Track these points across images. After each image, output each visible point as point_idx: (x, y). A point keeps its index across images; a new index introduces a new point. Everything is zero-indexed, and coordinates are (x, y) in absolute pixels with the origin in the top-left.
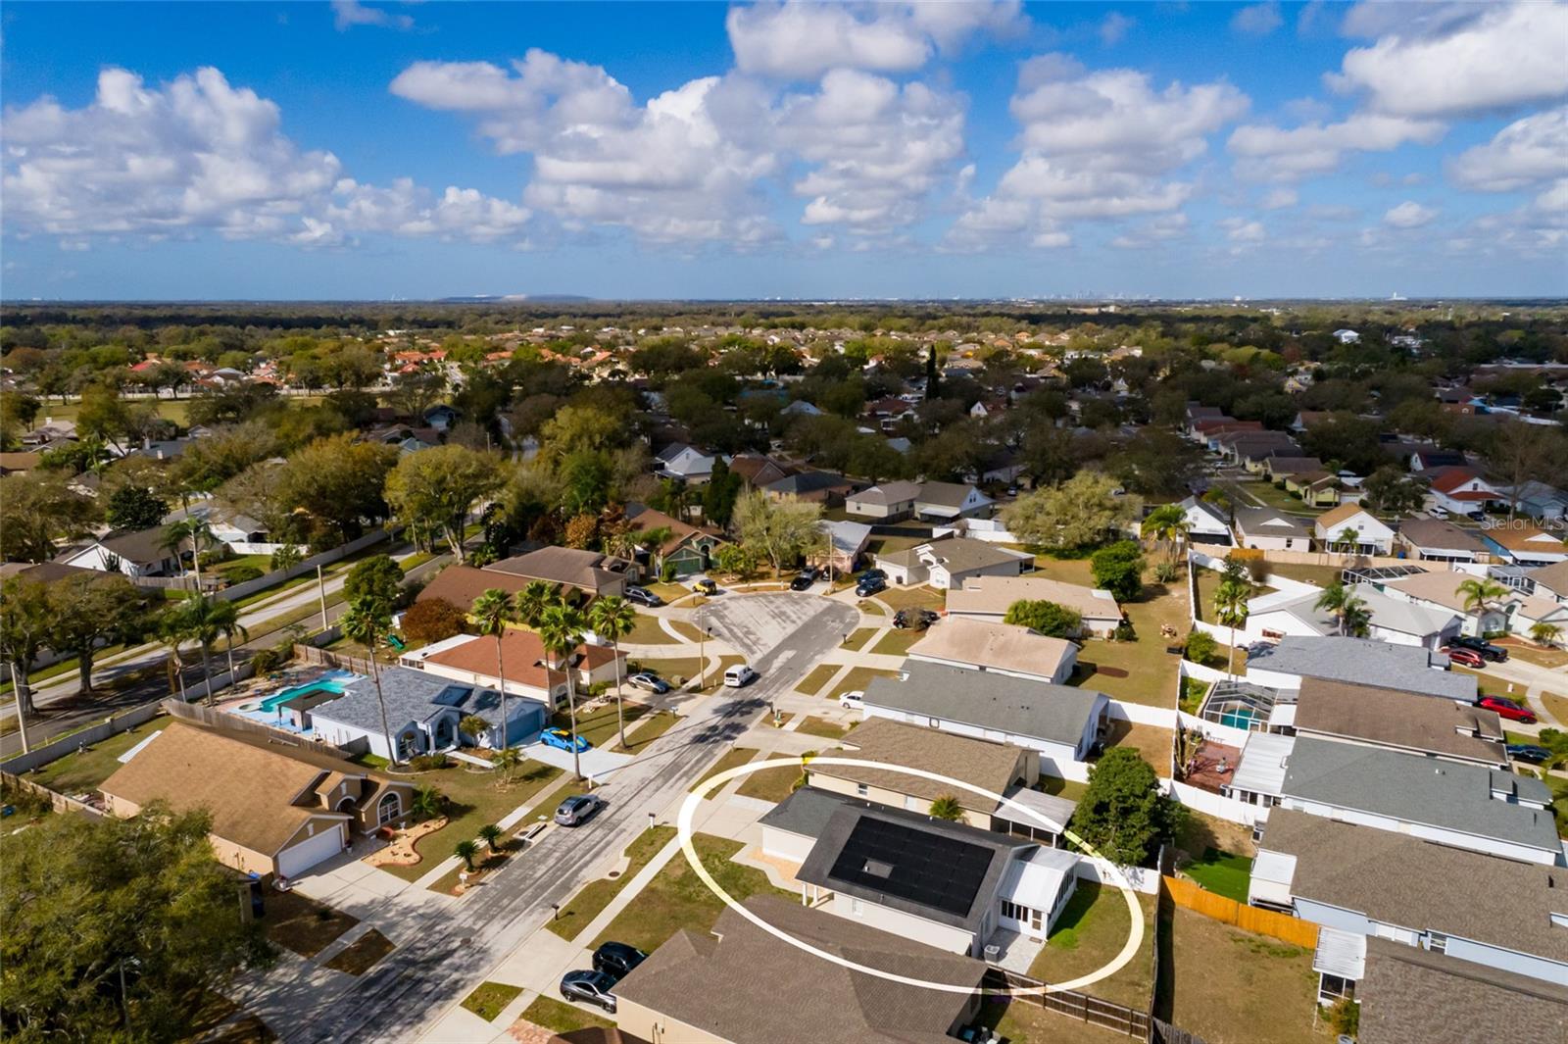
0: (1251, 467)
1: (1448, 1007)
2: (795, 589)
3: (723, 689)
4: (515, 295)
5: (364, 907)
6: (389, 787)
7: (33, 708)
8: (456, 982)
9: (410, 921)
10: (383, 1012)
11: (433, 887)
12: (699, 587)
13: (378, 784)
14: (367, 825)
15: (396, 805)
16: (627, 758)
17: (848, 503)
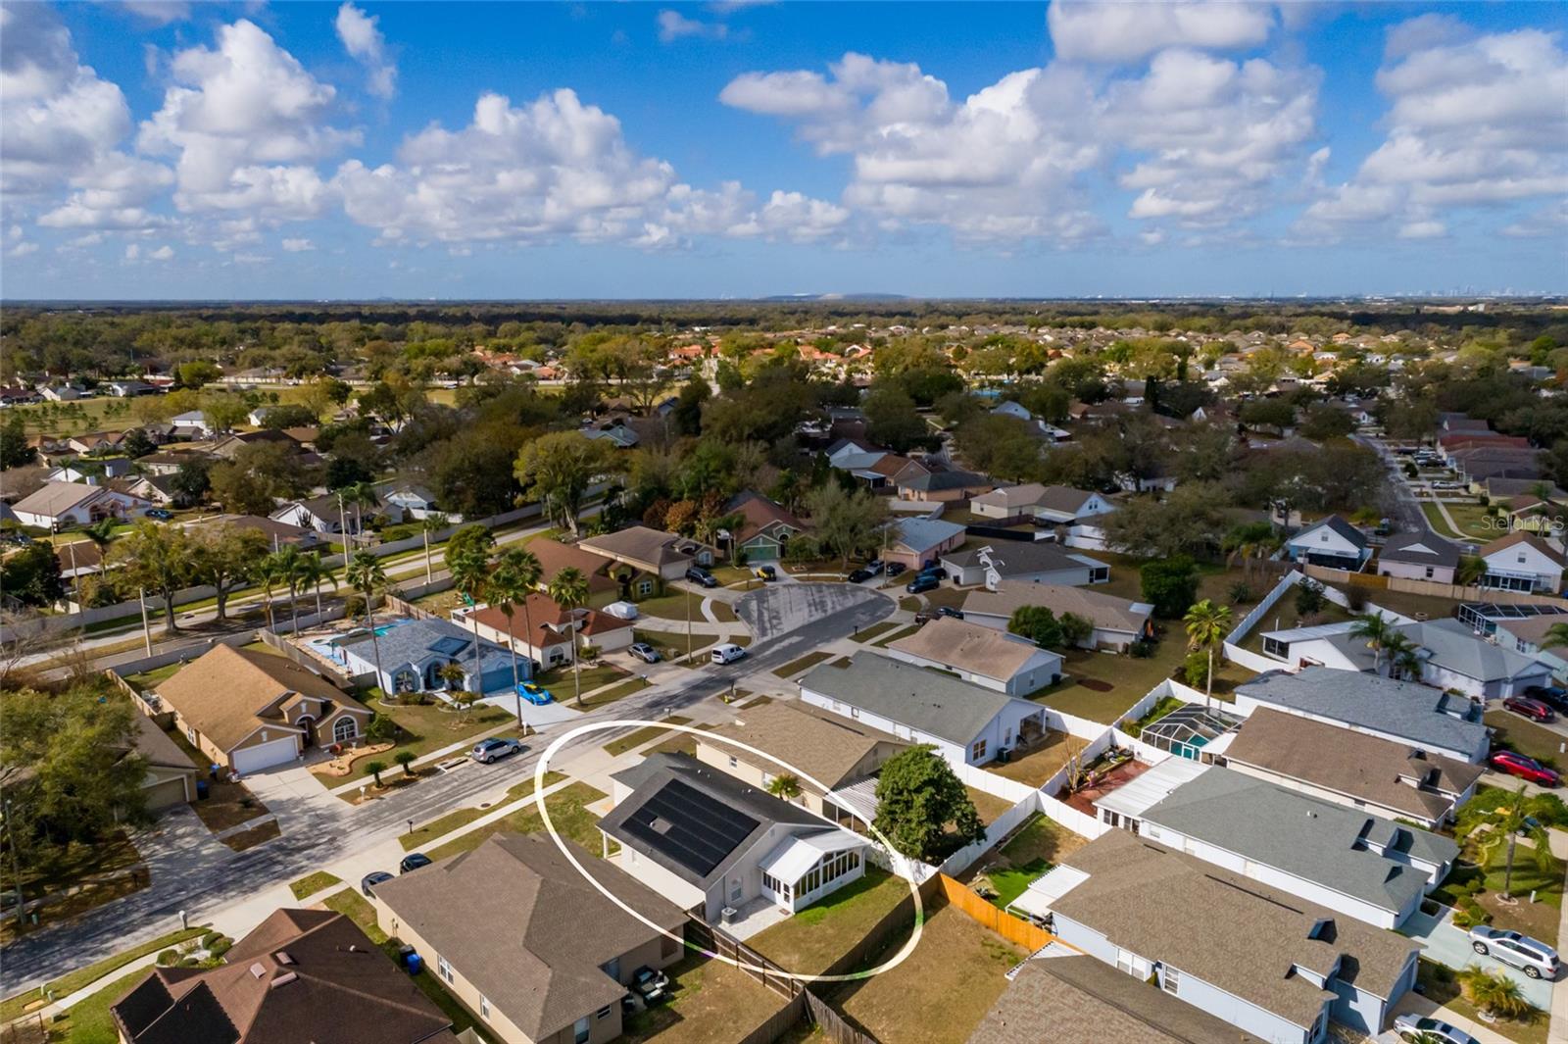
0: (1475, 488)
1: (1069, 1025)
2: (852, 581)
3: (709, 665)
4: (832, 294)
5: (281, 803)
6: (344, 712)
7: (175, 627)
8: (302, 867)
9: (306, 818)
10: (234, 881)
11: (341, 796)
12: (761, 573)
13: (335, 708)
14: (322, 741)
15: (352, 728)
16: (578, 713)
17: (973, 504)
